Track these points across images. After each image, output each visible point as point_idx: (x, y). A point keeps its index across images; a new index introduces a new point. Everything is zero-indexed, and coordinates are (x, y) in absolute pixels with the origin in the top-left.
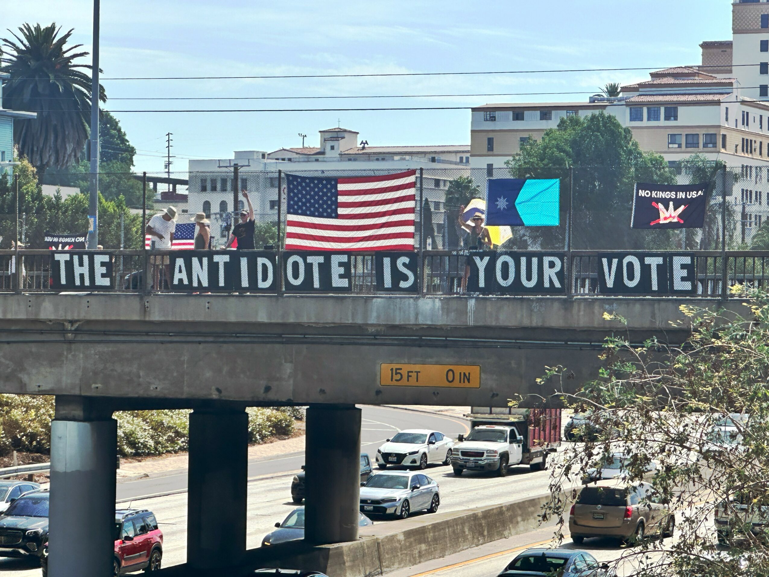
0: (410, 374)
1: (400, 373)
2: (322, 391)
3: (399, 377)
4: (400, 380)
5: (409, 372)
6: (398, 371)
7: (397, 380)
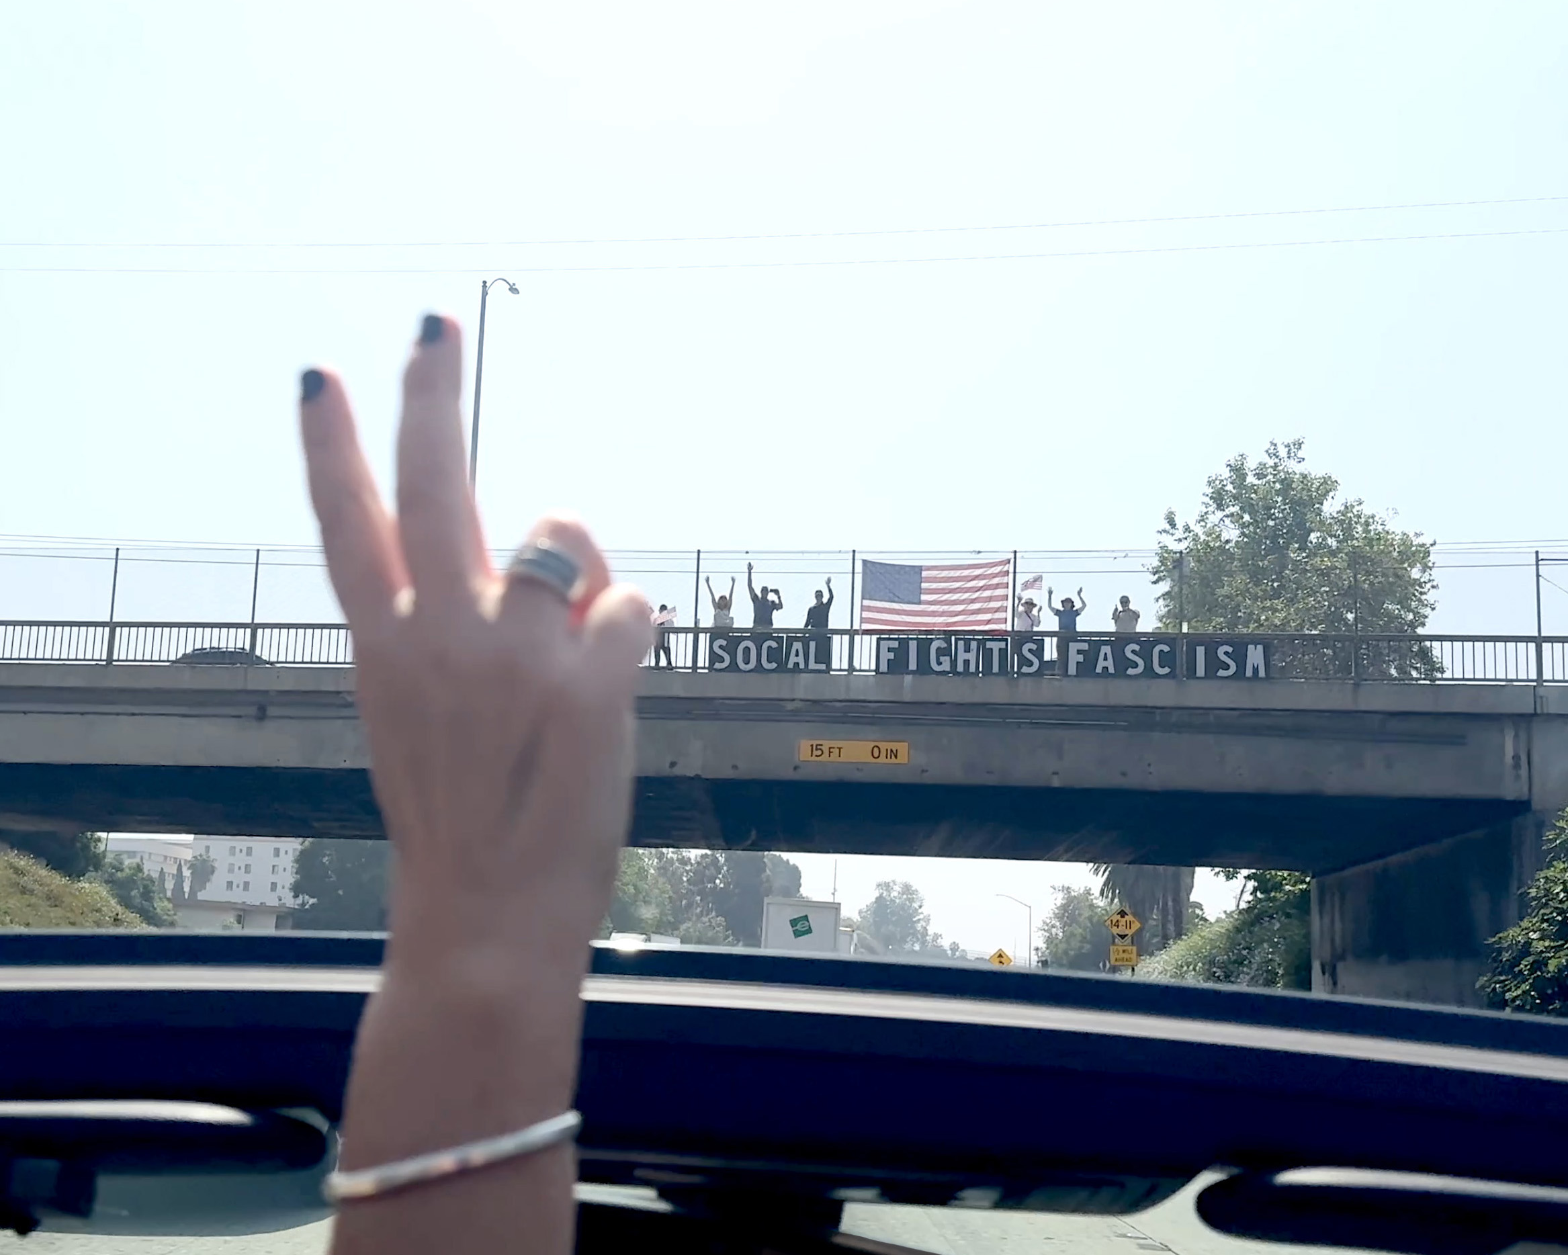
0: (831, 750)
1: (820, 749)
2: (735, 767)
3: (819, 753)
4: (819, 756)
5: (830, 748)
6: (819, 747)
7: (816, 756)
